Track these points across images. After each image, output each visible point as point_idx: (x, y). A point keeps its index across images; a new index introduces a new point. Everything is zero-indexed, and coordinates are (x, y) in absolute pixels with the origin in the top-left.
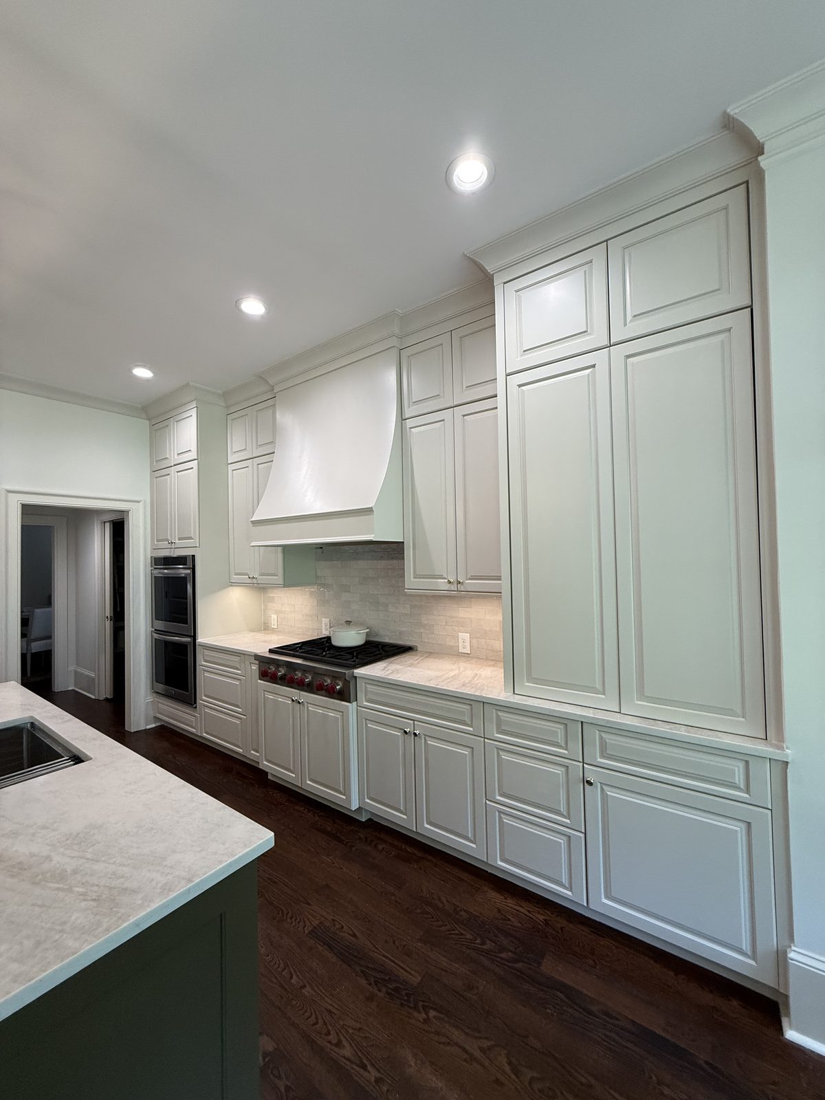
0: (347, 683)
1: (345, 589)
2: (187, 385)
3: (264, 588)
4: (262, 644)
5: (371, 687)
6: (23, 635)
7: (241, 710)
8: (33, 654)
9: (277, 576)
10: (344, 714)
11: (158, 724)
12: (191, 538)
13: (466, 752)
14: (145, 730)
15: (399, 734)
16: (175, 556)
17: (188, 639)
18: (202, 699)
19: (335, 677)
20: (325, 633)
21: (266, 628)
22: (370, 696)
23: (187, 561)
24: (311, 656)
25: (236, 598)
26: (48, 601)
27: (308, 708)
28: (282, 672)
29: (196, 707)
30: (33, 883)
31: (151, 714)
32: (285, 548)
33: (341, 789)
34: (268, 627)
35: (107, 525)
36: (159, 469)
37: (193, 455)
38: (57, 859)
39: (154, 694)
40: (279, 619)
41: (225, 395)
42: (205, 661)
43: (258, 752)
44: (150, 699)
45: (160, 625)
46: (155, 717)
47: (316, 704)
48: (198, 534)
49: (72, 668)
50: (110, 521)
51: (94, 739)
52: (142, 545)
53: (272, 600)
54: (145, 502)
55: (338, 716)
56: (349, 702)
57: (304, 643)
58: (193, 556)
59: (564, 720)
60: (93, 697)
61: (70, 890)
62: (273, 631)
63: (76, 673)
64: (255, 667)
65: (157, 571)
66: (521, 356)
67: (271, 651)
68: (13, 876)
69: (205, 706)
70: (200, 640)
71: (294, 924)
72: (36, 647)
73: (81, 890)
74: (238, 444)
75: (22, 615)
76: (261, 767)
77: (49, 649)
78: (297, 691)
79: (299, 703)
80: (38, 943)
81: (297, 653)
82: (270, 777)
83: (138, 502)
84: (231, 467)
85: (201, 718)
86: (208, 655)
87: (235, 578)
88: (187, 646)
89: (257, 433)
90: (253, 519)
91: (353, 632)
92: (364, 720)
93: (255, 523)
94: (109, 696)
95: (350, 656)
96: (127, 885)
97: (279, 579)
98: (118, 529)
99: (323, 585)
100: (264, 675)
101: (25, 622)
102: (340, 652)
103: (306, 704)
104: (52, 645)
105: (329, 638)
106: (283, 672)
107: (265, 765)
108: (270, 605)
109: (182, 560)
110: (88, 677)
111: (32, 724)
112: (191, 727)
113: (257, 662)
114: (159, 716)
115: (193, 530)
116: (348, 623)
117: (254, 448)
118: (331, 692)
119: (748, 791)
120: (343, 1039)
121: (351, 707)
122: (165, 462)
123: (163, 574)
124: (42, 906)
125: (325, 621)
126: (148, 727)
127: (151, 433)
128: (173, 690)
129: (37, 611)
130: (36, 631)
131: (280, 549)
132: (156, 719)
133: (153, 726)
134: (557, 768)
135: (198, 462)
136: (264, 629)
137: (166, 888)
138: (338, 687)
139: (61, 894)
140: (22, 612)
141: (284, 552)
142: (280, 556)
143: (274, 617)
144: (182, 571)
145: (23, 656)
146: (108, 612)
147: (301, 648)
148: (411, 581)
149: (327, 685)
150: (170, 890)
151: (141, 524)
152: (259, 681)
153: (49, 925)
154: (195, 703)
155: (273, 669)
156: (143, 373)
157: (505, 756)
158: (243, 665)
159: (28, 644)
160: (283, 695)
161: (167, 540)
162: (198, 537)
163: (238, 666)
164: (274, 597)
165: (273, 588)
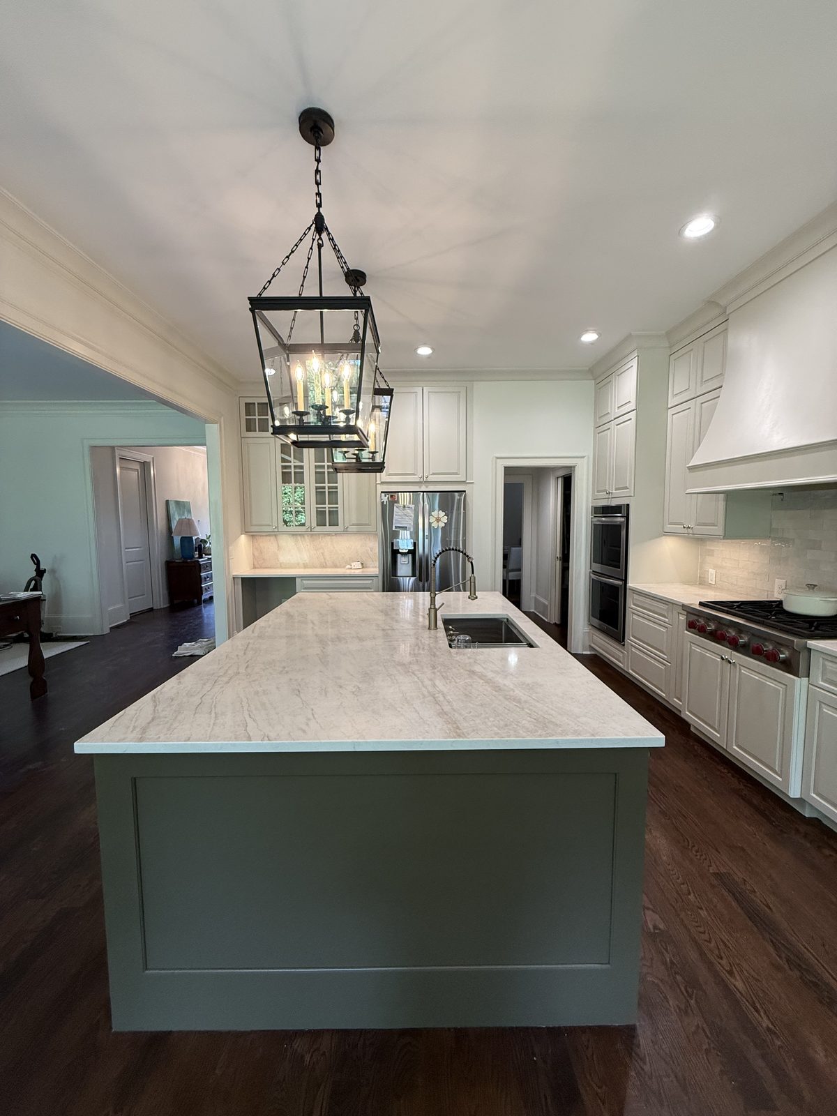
0: (795, 653)
1: (815, 545)
2: (630, 336)
3: (702, 540)
4: (693, 597)
5: (830, 664)
6: (505, 567)
7: (665, 656)
8: (510, 581)
9: (716, 526)
10: (788, 688)
11: (593, 653)
12: (626, 488)
14: (582, 654)
16: (613, 505)
17: (620, 583)
18: (630, 638)
19: (780, 644)
20: (776, 596)
21: (702, 582)
22: (829, 676)
23: (623, 510)
24: (750, 616)
25: (669, 548)
26: (519, 543)
27: (740, 670)
28: (711, 627)
29: (624, 645)
30: (505, 698)
31: (587, 643)
32: (729, 495)
33: (777, 769)
34: (705, 582)
35: (560, 480)
36: (600, 427)
37: (632, 406)
38: (517, 692)
39: (590, 627)
40: (718, 575)
41: (669, 334)
42: (634, 604)
43: (681, 701)
44: (587, 629)
45: (597, 567)
46: (590, 646)
47: (751, 670)
48: (633, 484)
49: (533, 595)
50: (561, 477)
51: (542, 637)
52: (585, 494)
53: (711, 553)
54: (588, 457)
55: (780, 688)
56: (798, 677)
57: (743, 603)
58: (628, 505)
60: (546, 620)
61: (523, 709)
62: (710, 586)
63: (536, 599)
64: (683, 618)
65: (596, 519)
67: (701, 604)
68: (496, 691)
69: (632, 645)
70: (630, 584)
71: (698, 857)
72: (512, 576)
73: (528, 711)
74: (680, 384)
75: (504, 552)
76: (682, 716)
77: (519, 578)
78: (728, 649)
79: (730, 663)
80: (506, 725)
81: (732, 611)
82: (692, 729)
83: (584, 457)
84: (671, 412)
85: (628, 656)
86: (636, 599)
87: (668, 528)
88: (618, 588)
89: (702, 369)
90: (690, 465)
91: (818, 599)
92: (818, 703)
93: (692, 469)
94: (558, 622)
95: (807, 625)
96: (553, 720)
97: (719, 530)
98: (567, 482)
99: (782, 540)
100: (691, 626)
101: (505, 557)
102: (795, 618)
103: (738, 665)
104: (521, 575)
105: (781, 602)
106: (713, 627)
107: (687, 715)
108: (708, 559)
109: (617, 509)
110: (544, 604)
111: (507, 619)
112: (620, 662)
113: (685, 613)
114: (593, 645)
115: (629, 481)
116: (812, 587)
117: (699, 384)
118: (771, 659)
120: (734, 969)
121: (800, 683)
122: (606, 417)
123: (602, 521)
124: (509, 710)
125: (779, 583)
126: (584, 653)
127: (596, 392)
128: (605, 626)
129: (513, 549)
130: (511, 566)
131: (722, 496)
132: (591, 648)
133: (589, 653)
135: (637, 412)
136: (700, 584)
137: (576, 732)
138: (781, 656)
139: (518, 709)
140: (504, 550)
141: (727, 500)
142: (722, 504)
143: (712, 571)
144: (619, 519)
145: (504, 581)
146: (559, 554)
147: (738, 607)
149: (766, 651)
150: (579, 734)
151: (585, 477)
152: (686, 632)
153: (511, 720)
154: (624, 641)
155: (702, 622)
156: (589, 337)
158: (670, 613)
159: (507, 573)
160: (714, 652)
161: (605, 490)
162: (633, 487)
163: (666, 614)
164: (713, 550)
165: (712, 540)
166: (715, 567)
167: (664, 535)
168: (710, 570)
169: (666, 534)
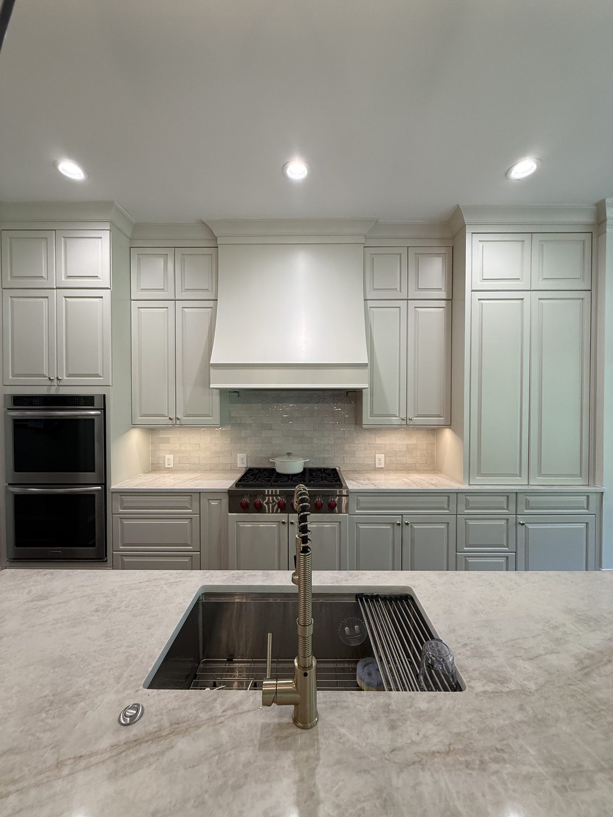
7: (191, 548)
10: (341, 523)
12: (97, 375)
13: (443, 526)
15: (389, 527)
17: (97, 488)
18: (118, 549)
23: (96, 401)
34: (159, 467)
37: (102, 283)
40: (177, 459)
42: (124, 509)
48: (110, 372)
53: (166, 441)
55: (336, 525)
58: (104, 395)
59: (506, 494)
64: (216, 503)
66: (481, 281)
70: (114, 486)
79: (287, 524)
84: (136, 304)
86: (128, 501)
87: (139, 419)
88: (93, 495)
92: (355, 525)
93: (216, 366)
97: (214, 420)
108: (164, 446)
115: (102, 367)
119: (588, 509)
122: (34, 280)
125: (241, 456)
134: (501, 521)
135: (111, 292)
136: (153, 470)
141: (220, 395)
142: (217, 399)
143: (169, 456)
148: (367, 418)
152: (229, 514)
154: (106, 556)
157: (470, 522)
158: (195, 504)
160: (266, 522)
162: (110, 375)
164: (169, 438)
165: (164, 429)
166: (171, 452)
167: (133, 427)
168: (167, 456)
169: (134, 426)
